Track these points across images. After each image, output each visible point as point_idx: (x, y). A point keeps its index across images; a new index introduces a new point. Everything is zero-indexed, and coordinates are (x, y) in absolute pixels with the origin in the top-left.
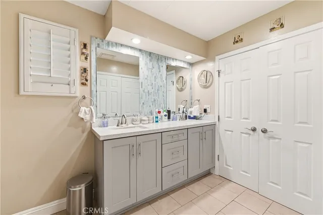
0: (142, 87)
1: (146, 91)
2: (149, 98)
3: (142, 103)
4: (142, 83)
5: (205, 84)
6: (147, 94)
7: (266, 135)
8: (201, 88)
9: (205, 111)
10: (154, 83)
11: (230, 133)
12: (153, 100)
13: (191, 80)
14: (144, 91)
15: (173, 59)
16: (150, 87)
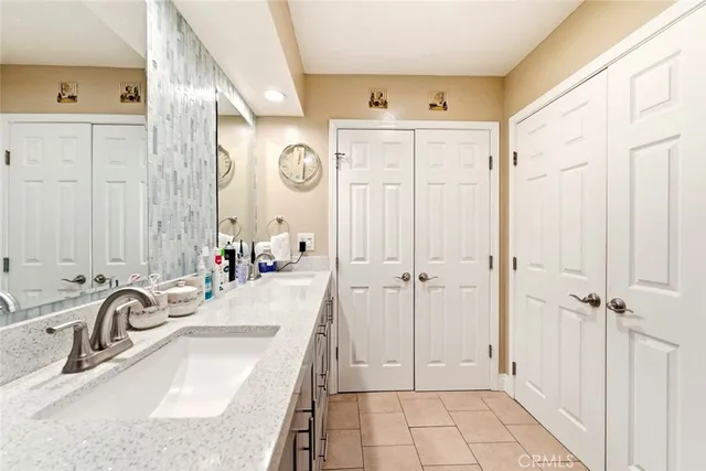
0: (155, 152)
1: (168, 170)
2: (175, 204)
3: (155, 224)
4: (155, 130)
5: (301, 180)
6: (172, 184)
7: (427, 284)
8: (285, 188)
9: (303, 246)
10: (189, 142)
11: (362, 291)
12: (186, 212)
13: (253, 161)
14: (161, 168)
15: (228, 81)
16: (178, 158)
